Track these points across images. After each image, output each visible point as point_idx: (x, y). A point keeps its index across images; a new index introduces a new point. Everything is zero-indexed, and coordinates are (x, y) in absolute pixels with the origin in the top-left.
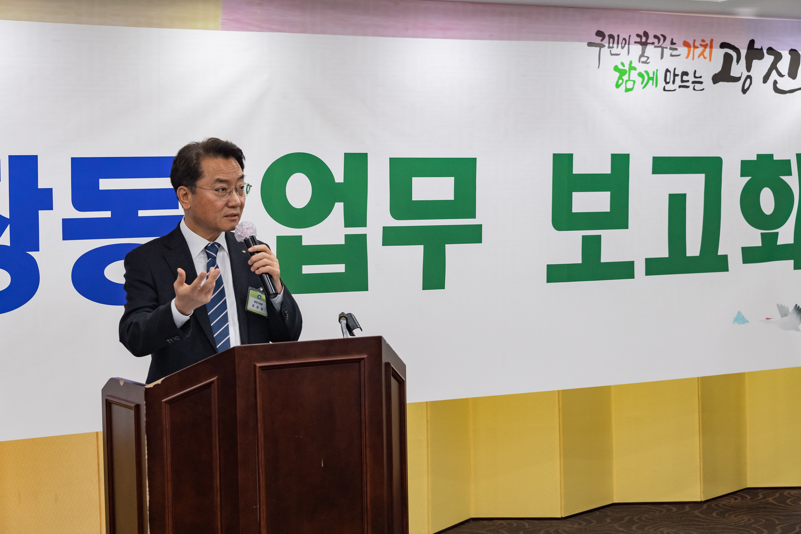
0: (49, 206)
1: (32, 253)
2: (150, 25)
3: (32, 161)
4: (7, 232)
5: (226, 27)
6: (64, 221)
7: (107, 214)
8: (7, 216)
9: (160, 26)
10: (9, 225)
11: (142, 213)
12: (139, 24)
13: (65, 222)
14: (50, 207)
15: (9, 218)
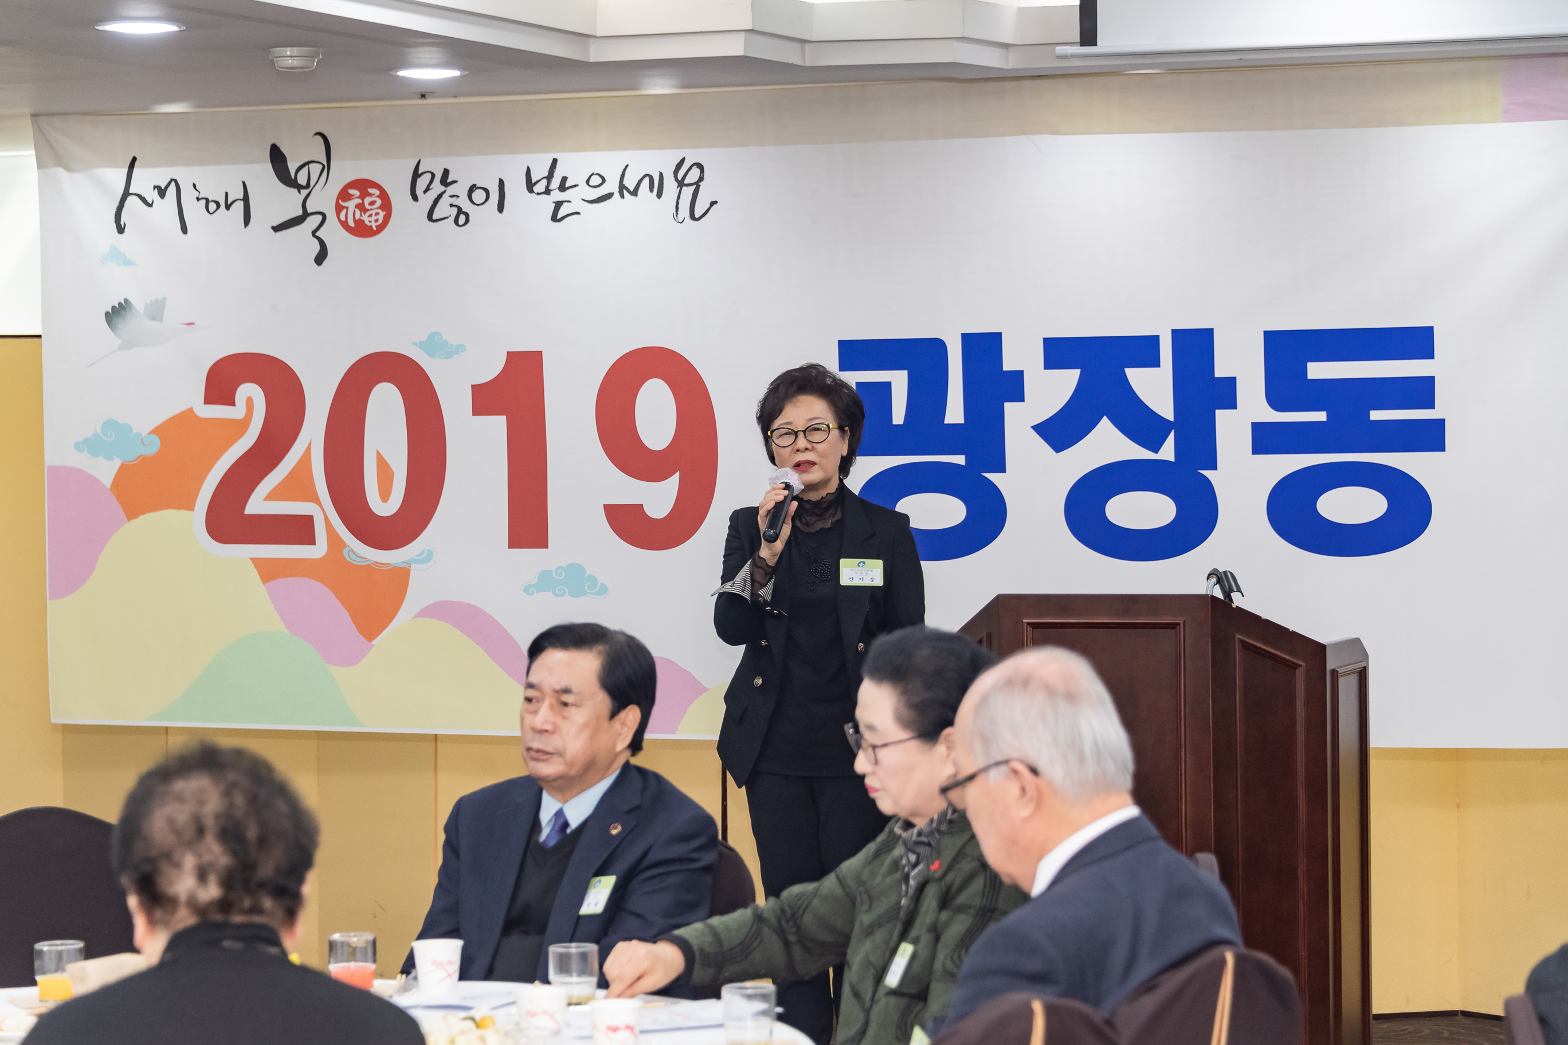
0: (1231, 403)
1: (1207, 473)
2: (1382, 123)
3: (1206, 336)
4: (1171, 440)
5: (1511, 115)
6: (1255, 426)
7: (1321, 416)
8: (1170, 417)
9: (1399, 123)
10: (1173, 431)
11: (1376, 415)
12: (1364, 124)
13: (1257, 427)
14: (1233, 406)
15: (1172, 419)
